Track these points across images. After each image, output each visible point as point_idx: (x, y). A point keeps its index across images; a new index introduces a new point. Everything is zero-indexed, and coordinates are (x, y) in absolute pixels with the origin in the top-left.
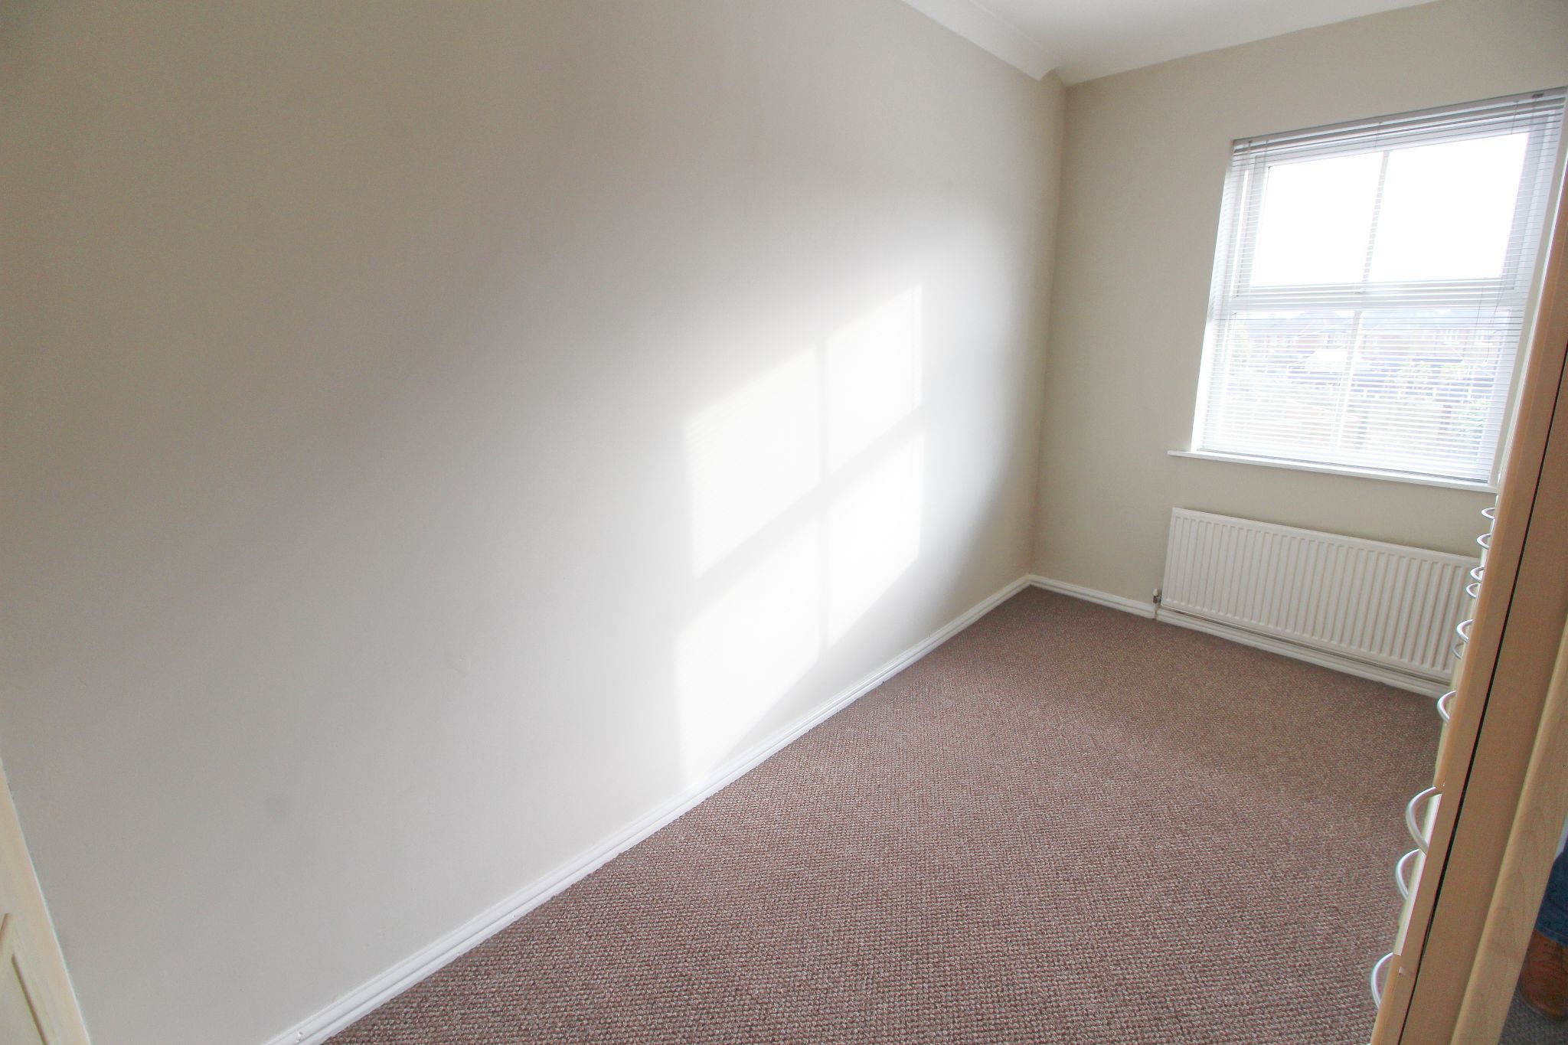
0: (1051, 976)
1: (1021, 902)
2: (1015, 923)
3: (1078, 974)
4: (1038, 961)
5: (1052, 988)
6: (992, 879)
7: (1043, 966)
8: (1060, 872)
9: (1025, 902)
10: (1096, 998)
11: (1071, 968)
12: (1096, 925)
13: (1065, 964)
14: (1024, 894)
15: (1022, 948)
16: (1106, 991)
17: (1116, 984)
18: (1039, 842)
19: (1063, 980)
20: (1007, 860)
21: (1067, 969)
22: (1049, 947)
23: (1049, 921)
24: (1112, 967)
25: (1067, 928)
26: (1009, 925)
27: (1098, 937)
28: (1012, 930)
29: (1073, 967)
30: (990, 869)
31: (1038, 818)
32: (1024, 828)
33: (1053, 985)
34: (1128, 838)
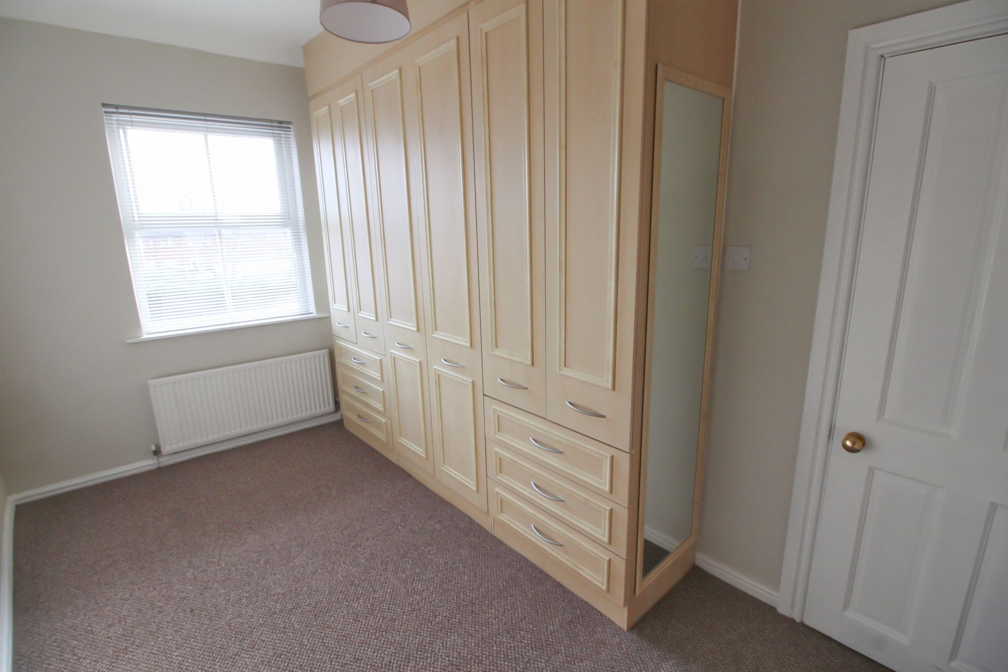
0: (435, 654)
1: (374, 652)
2: (390, 662)
3: (437, 639)
4: (422, 658)
5: (444, 657)
6: (346, 664)
7: (427, 657)
8: (359, 619)
9: (375, 649)
10: (454, 636)
11: (432, 641)
12: (406, 616)
13: (429, 643)
14: (368, 648)
15: (410, 664)
16: (451, 629)
17: (448, 622)
18: (327, 621)
19: (439, 649)
20: (333, 648)
21: (432, 644)
22: (415, 647)
23: (395, 640)
24: (437, 620)
25: (403, 632)
26: (390, 666)
27: (415, 618)
28: (395, 665)
29: (432, 639)
30: (336, 662)
31: (303, 614)
32: (308, 626)
33: (442, 655)
34: (348, 572)
